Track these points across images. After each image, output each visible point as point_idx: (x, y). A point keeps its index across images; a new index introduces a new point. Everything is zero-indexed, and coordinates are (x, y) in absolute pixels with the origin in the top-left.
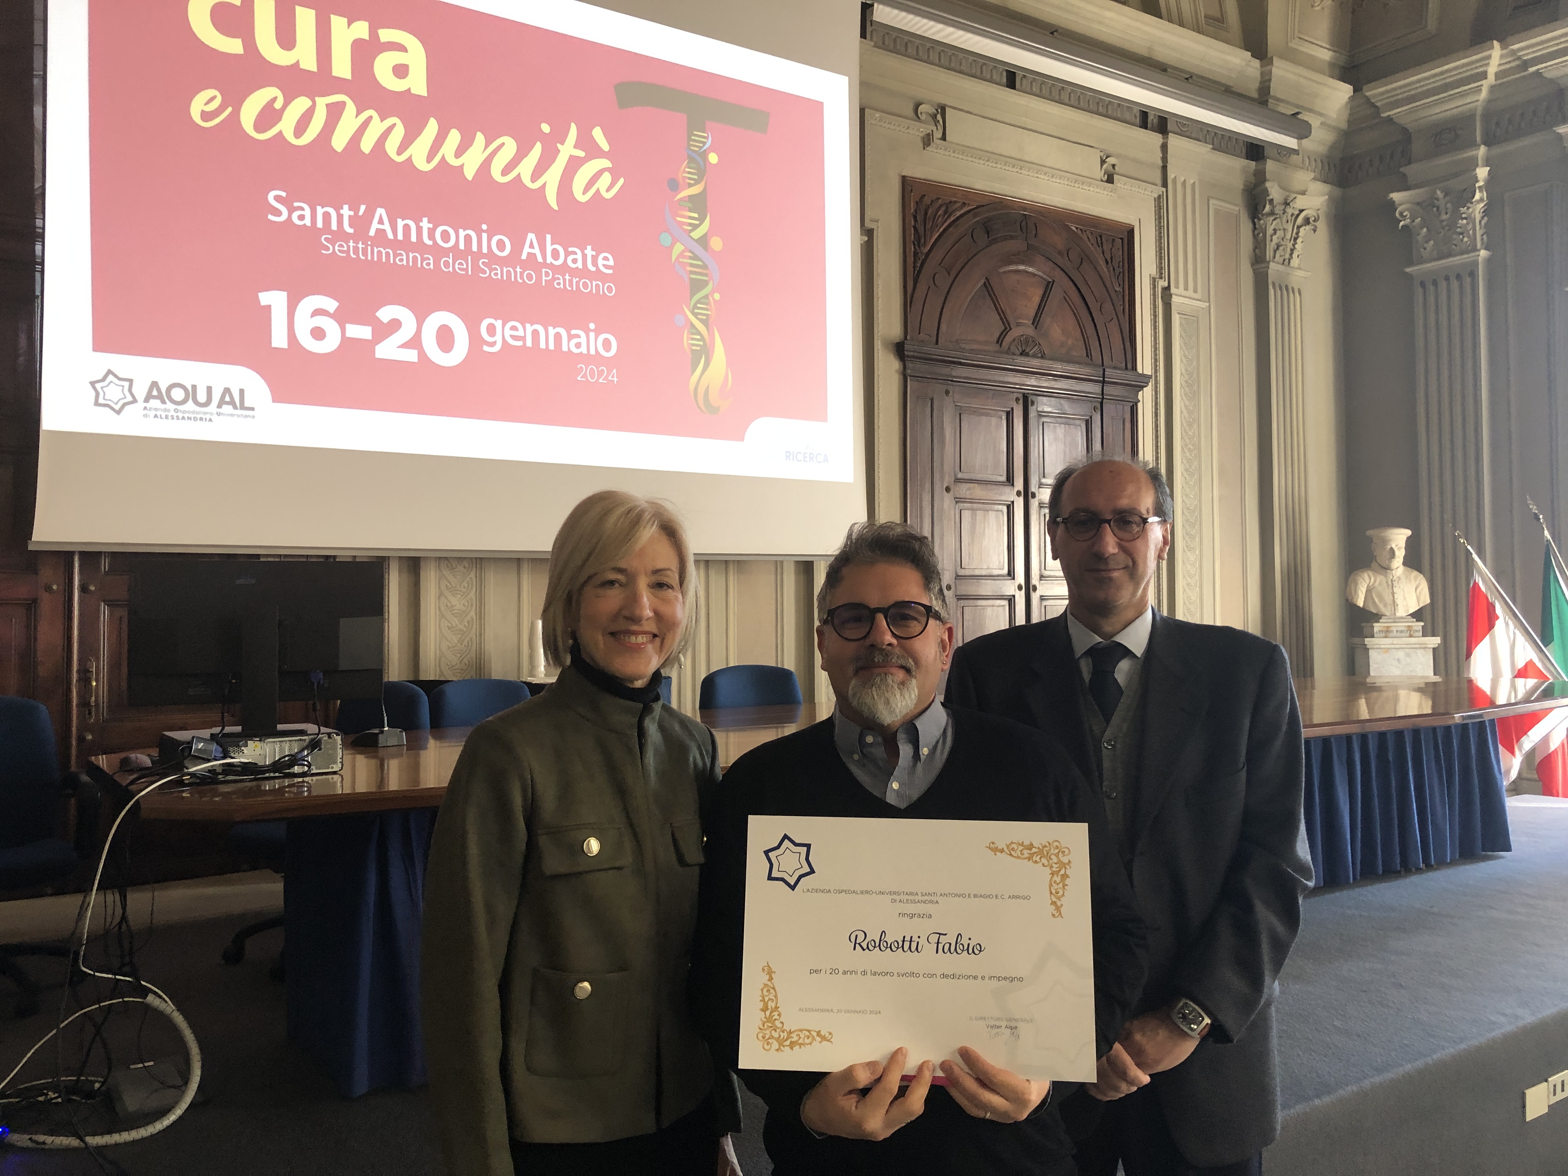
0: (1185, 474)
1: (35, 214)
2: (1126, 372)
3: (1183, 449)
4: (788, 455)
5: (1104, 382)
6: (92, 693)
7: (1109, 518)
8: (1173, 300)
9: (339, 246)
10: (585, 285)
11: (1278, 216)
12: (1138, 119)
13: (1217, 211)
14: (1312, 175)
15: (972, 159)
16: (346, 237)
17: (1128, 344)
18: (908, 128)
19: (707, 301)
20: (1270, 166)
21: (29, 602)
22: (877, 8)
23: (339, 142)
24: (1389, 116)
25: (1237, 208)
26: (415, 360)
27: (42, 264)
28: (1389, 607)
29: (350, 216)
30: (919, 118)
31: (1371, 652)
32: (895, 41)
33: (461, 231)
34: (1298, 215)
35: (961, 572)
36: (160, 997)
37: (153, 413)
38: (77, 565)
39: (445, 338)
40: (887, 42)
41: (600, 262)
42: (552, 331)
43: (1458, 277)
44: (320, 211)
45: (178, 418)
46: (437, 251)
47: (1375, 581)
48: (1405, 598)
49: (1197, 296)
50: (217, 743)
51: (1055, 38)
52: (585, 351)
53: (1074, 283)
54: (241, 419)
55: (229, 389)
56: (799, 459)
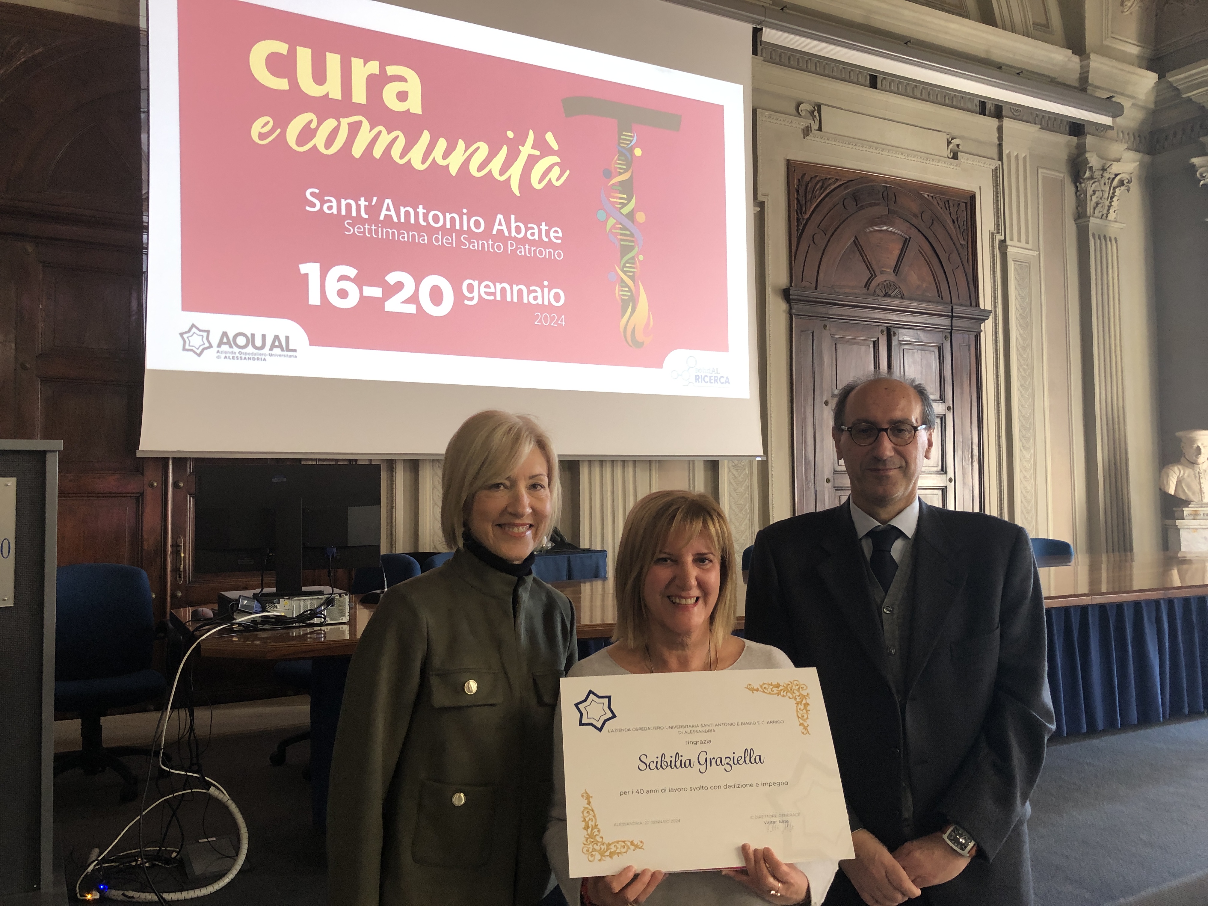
0: (1021, 389)
1: (142, 212)
2: (971, 308)
3: (1018, 369)
4: (698, 378)
5: (952, 316)
6: (181, 562)
7: (886, 427)
8: (1008, 250)
9: (357, 228)
10: (541, 253)
11: (1096, 180)
12: (978, 108)
13: (1044, 178)
14: (1126, 146)
15: (844, 145)
16: (363, 221)
17: (972, 286)
18: (791, 122)
19: (633, 261)
20: (1089, 140)
21: (137, 495)
22: (766, 31)
23: (357, 151)
24: (1189, 97)
25: (1063, 175)
26: (415, 312)
27: (147, 248)
28: (1197, 495)
29: (365, 206)
30: (800, 115)
31: (1182, 532)
32: (780, 56)
33: (447, 214)
34: (1114, 179)
35: (838, 469)
36: (218, 789)
37: (223, 355)
38: (170, 467)
39: (436, 295)
40: (774, 57)
41: (552, 234)
42: (516, 288)
44: (343, 202)
46: (430, 230)
47: (1184, 474)
49: (1029, 246)
50: (257, 601)
51: (908, 46)
52: (540, 302)
53: (927, 239)
54: (287, 358)
55: (278, 336)
56: (706, 381)
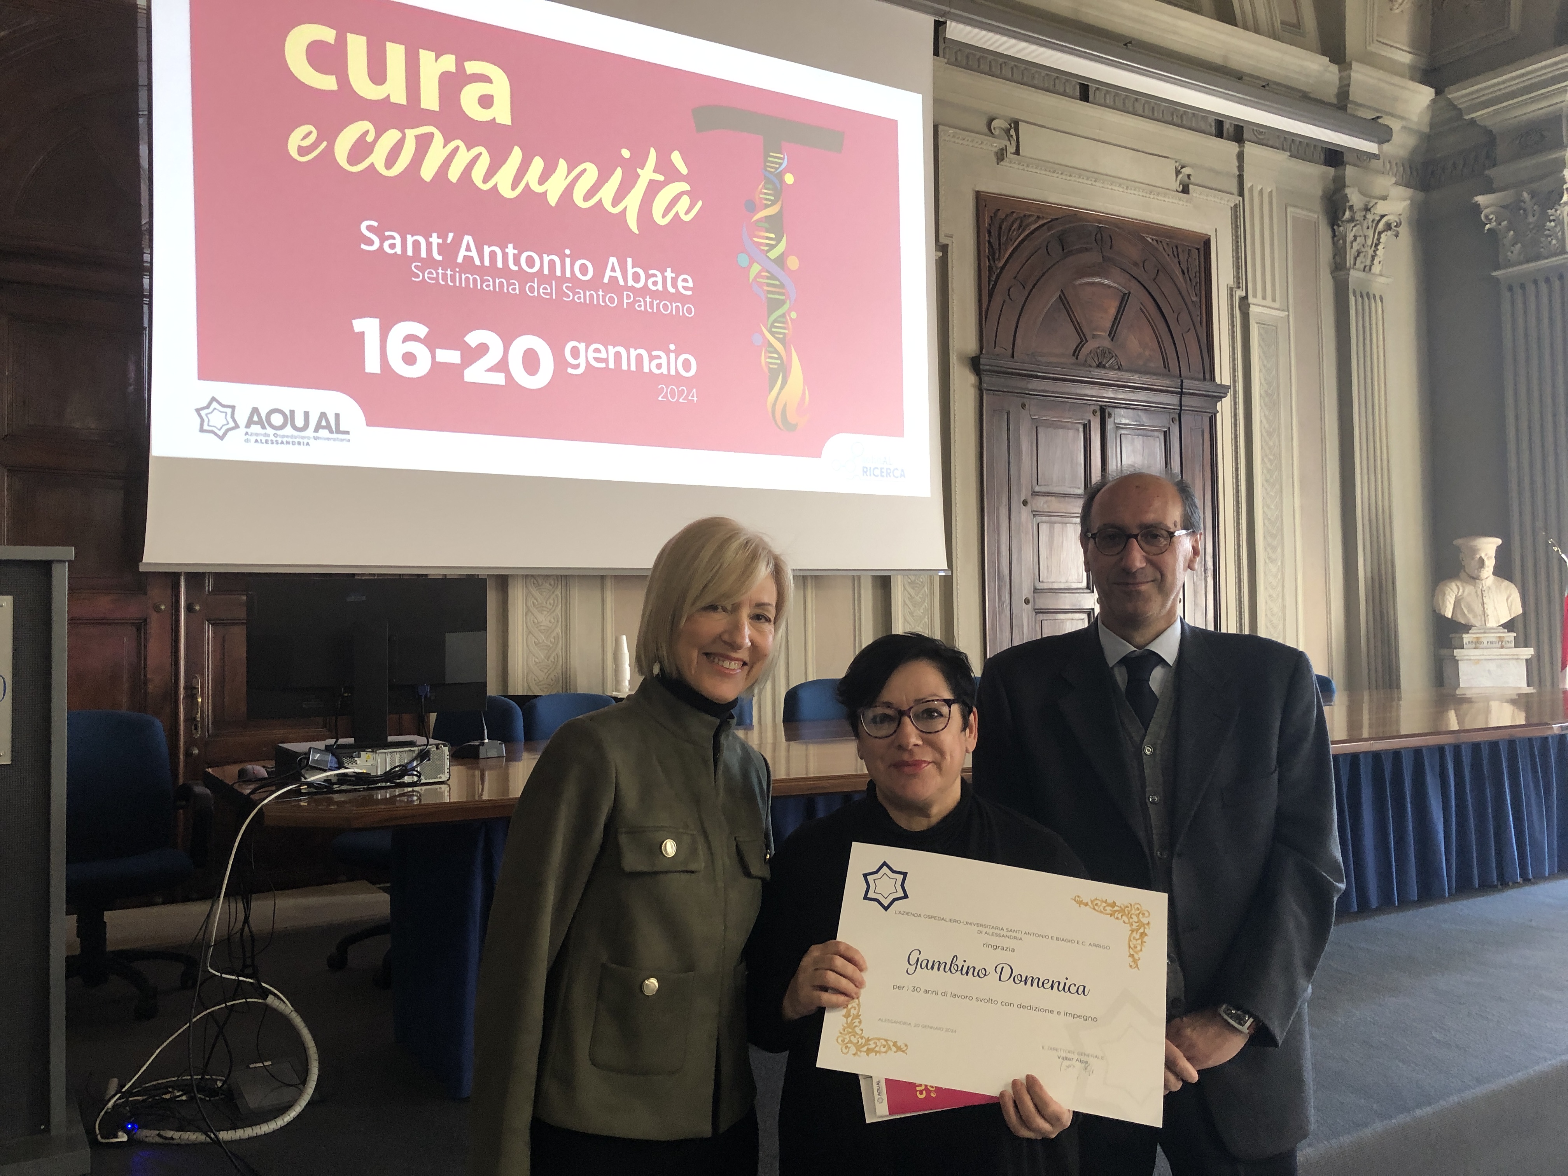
1: (142, 248)
2: (1204, 383)
3: (1263, 460)
4: (865, 471)
5: (1181, 393)
6: (198, 709)
7: (1136, 533)
8: (1250, 309)
9: (428, 274)
10: (666, 307)
11: (1358, 222)
12: (1213, 128)
13: (1295, 219)
14: (1394, 180)
15: (1047, 173)
16: (435, 264)
17: (1205, 354)
18: (981, 143)
19: (784, 320)
20: (1350, 171)
21: (139, 622)
22: (950, 25)
23: (428, 172)
24: (1472, 118)
25: (1317, 216)
26: (503, 383)
27: (150, 296)
28: (1479, 618)
29: (438, 244)
30: (992, 133)
31: (1461, 665)
32: (967, 57)
33: (545, 256)
34: (1379, 221)
35: (1040, 586)
36: (280, 998)
37: (253, 438)
38: (183, 584)
39: (531, 362)
40: (960, 59)
41: (680, 284)
42: (633, 353)
43: (1547, 280)
44: (410, 239)
45: (277, 442)
46: (523, 277)
47: (1463, 592)
48: (1495, 608)
49: (1276, 305)
50: (333, 755)
51: (1129, 49)
52: (665, 372)
53: (1150, 293)
54: (337, 442)
55: (325, 413)
56: (876, 474)
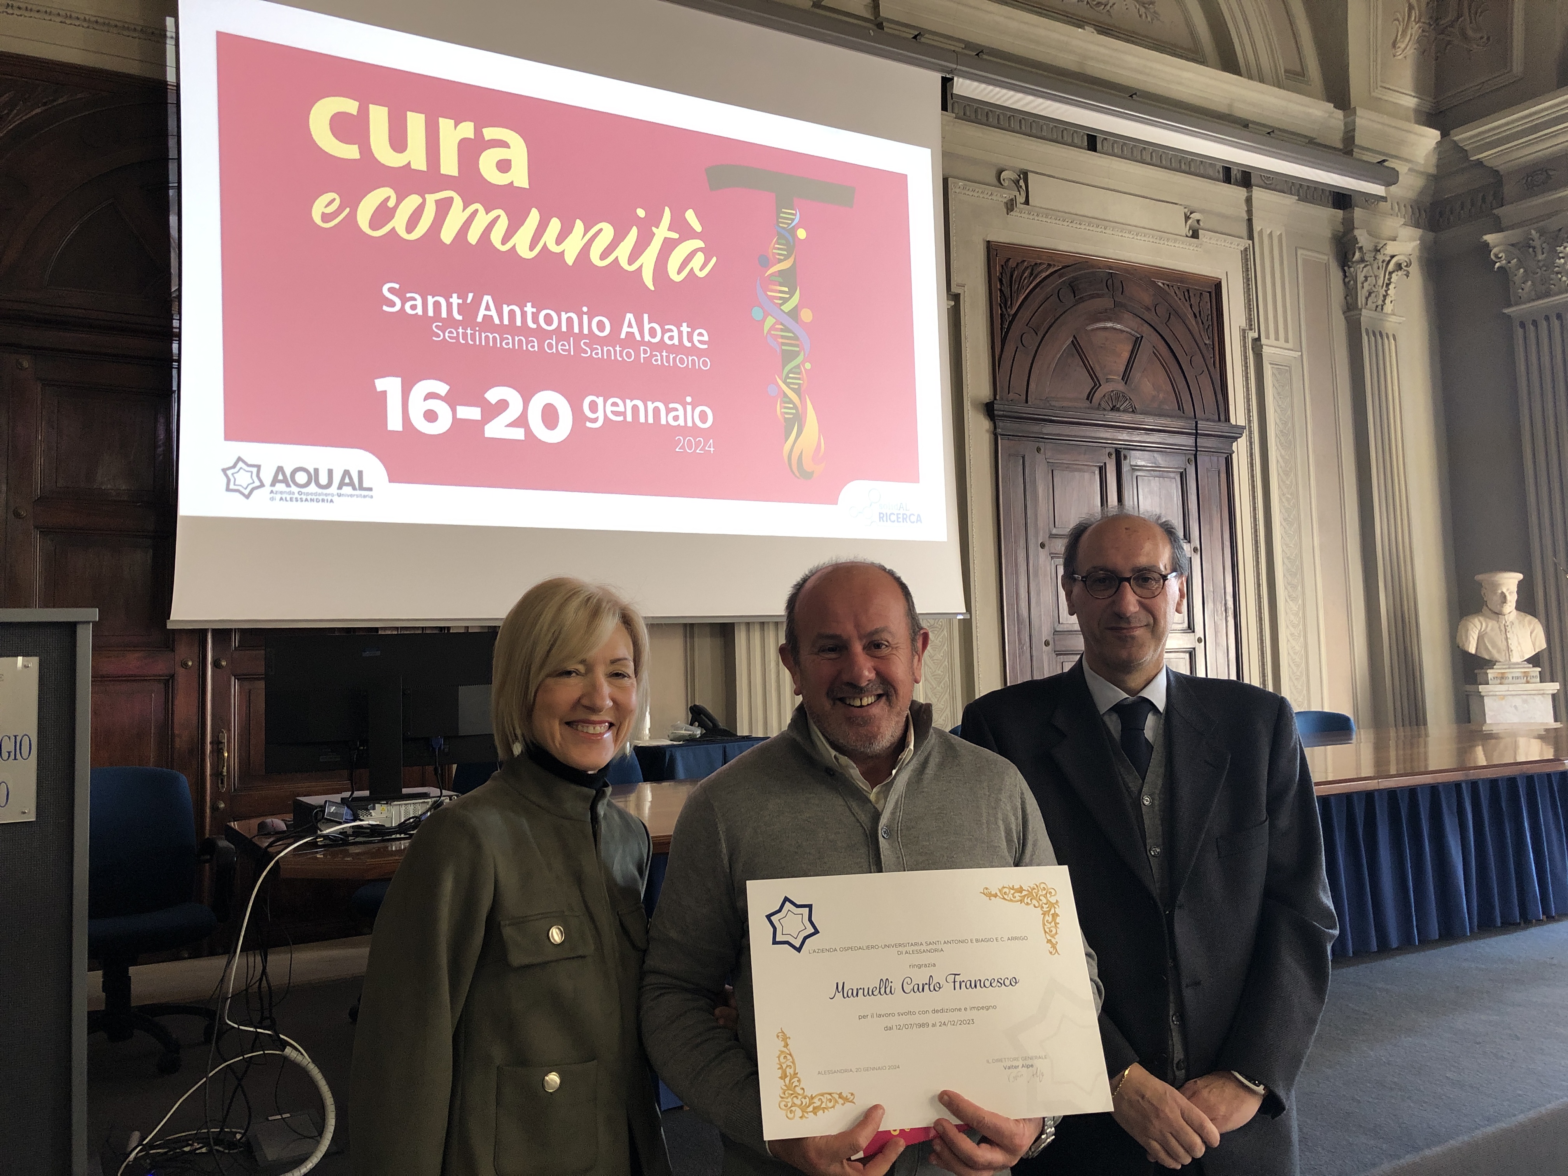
0: (1284, 524)
1: (172, 315)
2: (1219, 424)
3: (1280, 499)
4: (882, 517)
5: (1196, 434)
6: (224, 764)
7: (1129, 576)
8: (1264, 351)
9: (449, 333)
10: (682, 361)
11: (1368, 263)
12: (1221, 175)
13: (1306, 262)
14: (1402, 221)
15: (1057, 222)
16: (455, 324)
17: (1220, 396)
18: (992, 194)
19: (798, 371)
20: (1358, 212)
21: (166, 678)
22: (957, 81)
23: (447, 235)
24: (1478, 159)
25: (1326, 257)
26: (523, 438)
27: (179, 361)
28: (1503, 653)
29: (459, 304)
30: (1002, 184)
31: (1486, 700)
32: (976, 111)
33: (563, 314)
34: (1389, 262)
35: (1060, 628)
36: (297, 1049)
37: (278, 496)
38: (210, 641)
39: (550, 417)
40: (968, 113)
41: (696, 338)
42: (651, 406)
43: (1559, 316)
44: (431, 300)
45: (301, 500)
46: (541, 334)
47: (1487, 627)
48: (1519, 643)
49: (1290, 345)
50: (348, 807)
51: (1135, 100)
52: (682, 424)
53: (1162, 337)
54: (360, 499)
55: (348, 471)
56: (892, 520)
